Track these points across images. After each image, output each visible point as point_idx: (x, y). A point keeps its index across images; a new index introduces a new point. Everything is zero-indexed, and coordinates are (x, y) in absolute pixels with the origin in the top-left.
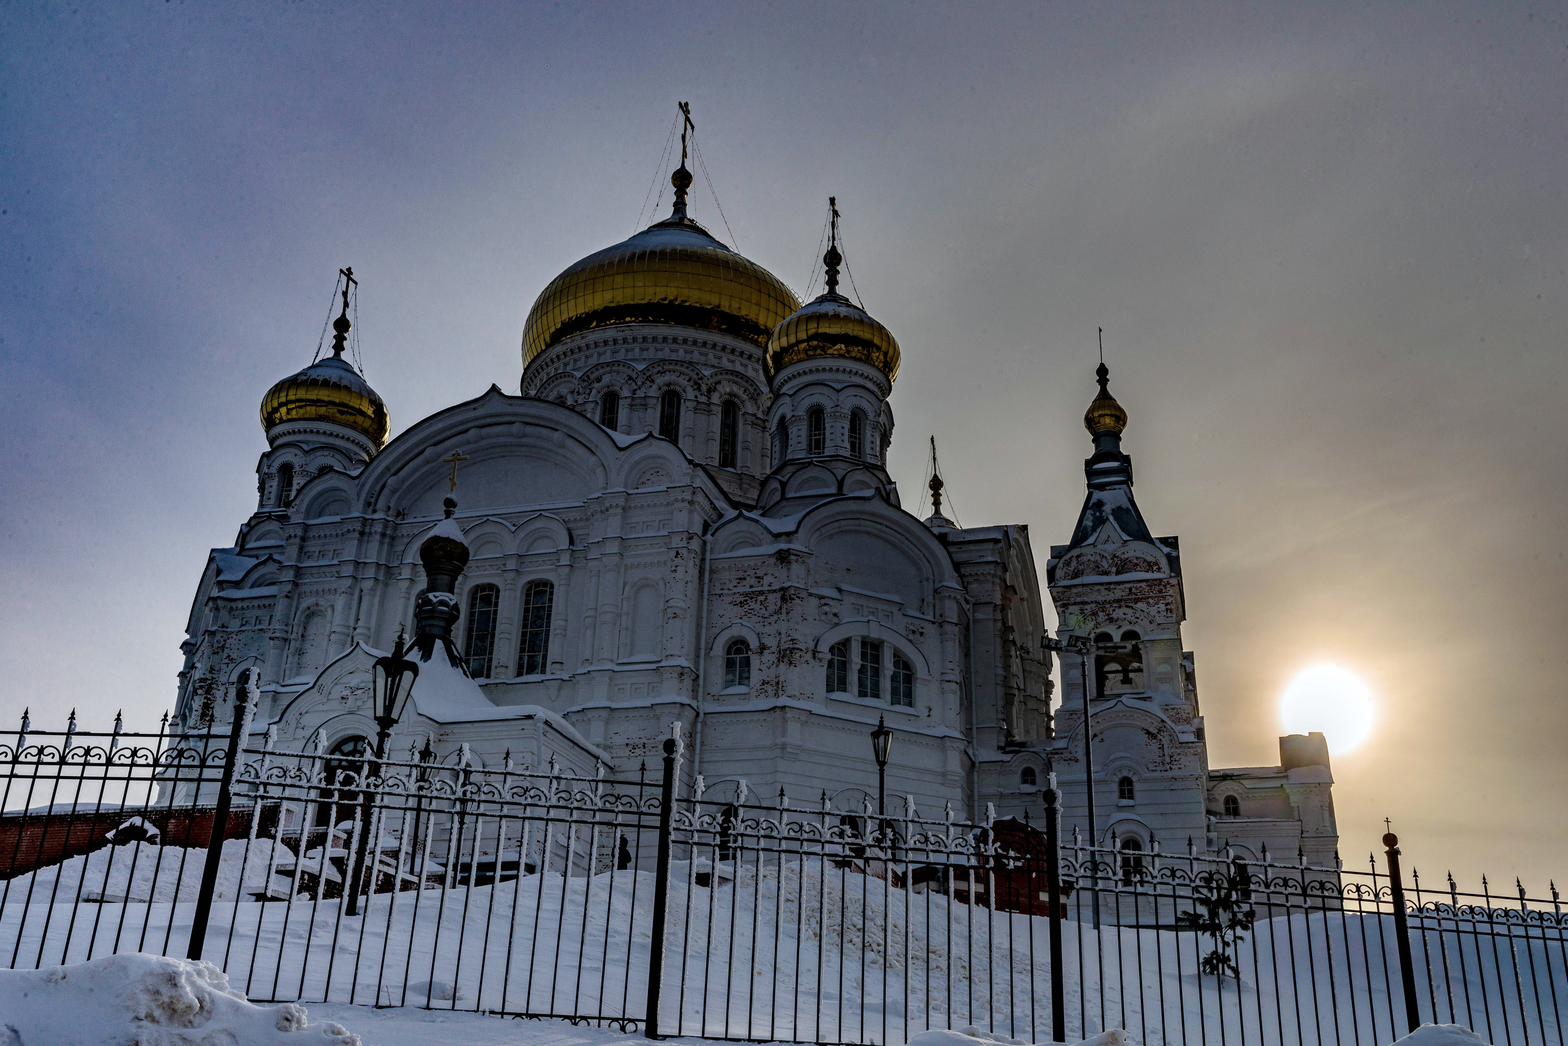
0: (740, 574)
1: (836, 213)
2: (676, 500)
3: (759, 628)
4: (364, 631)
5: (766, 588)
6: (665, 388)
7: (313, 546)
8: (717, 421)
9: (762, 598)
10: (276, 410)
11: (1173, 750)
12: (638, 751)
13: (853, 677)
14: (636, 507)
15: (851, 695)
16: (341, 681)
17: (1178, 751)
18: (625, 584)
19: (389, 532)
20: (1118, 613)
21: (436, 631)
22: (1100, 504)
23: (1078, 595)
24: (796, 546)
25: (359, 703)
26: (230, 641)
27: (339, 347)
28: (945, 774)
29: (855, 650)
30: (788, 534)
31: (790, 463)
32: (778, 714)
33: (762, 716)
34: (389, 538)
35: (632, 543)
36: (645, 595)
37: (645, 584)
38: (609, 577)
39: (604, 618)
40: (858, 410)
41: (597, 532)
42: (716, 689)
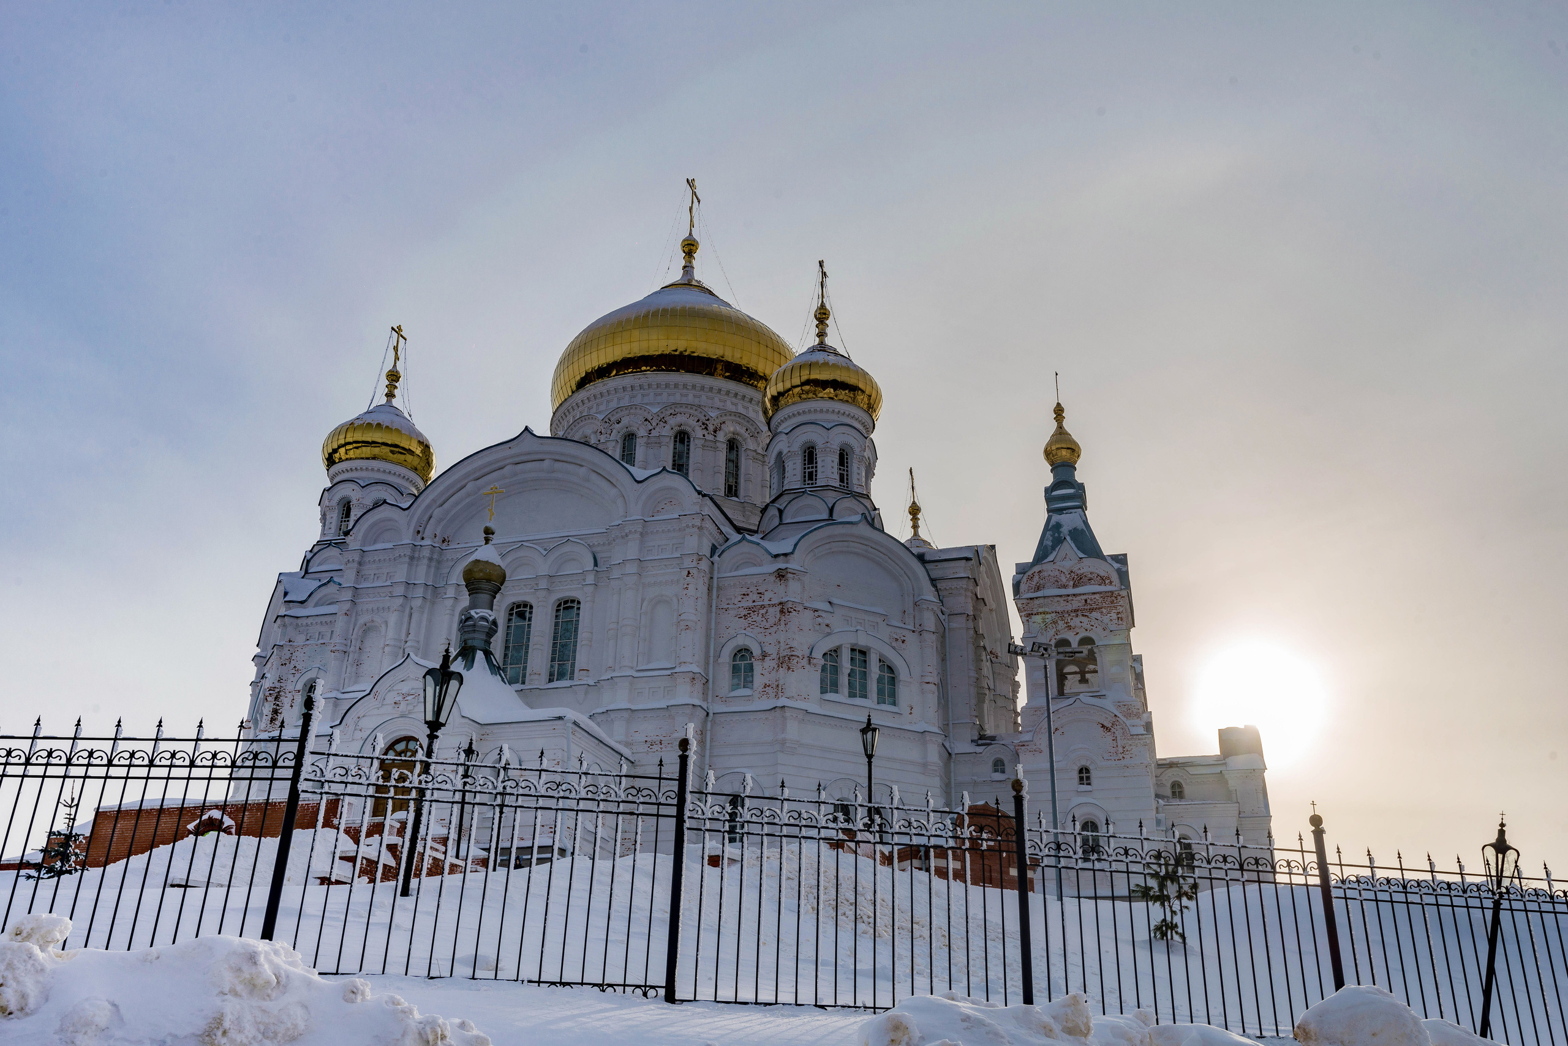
0: (744, 591)
1: (824, 274)
2: (688, 526)
3: (761, 638)
4: (415, 644)
5: (766, 602)
6: (677, 429)
7: (369, 570)
8: (722, 455)
9: (763, 611)
10: (335, 451)
11: (1125, 741)
12: (655, 748)
13: (844, 680)
14: (652, 533)
15: (842, 696)
16: (394, 688)
17: (1130, 742)
18: (643, 600)
19: (435, 556)
20: (1075, 622)
21: (476, 643)
22: (1058, 526)
24: (793, 564)
25: (410, 707)
26: (297, 653)
27: (390, 395)
28: (925, 765)
29: (845, 656)
30: (785, 555)
31: (786, 492)
32: (778, 713)
33: (765, 715)
34: (436, 562)
35: (649, 564)
36: (662, 609)
37: (660, 600)
38: (629, 594)
39: (624, 629)
40: (846, 446)
41: (617, 555)
42: (723, 692)
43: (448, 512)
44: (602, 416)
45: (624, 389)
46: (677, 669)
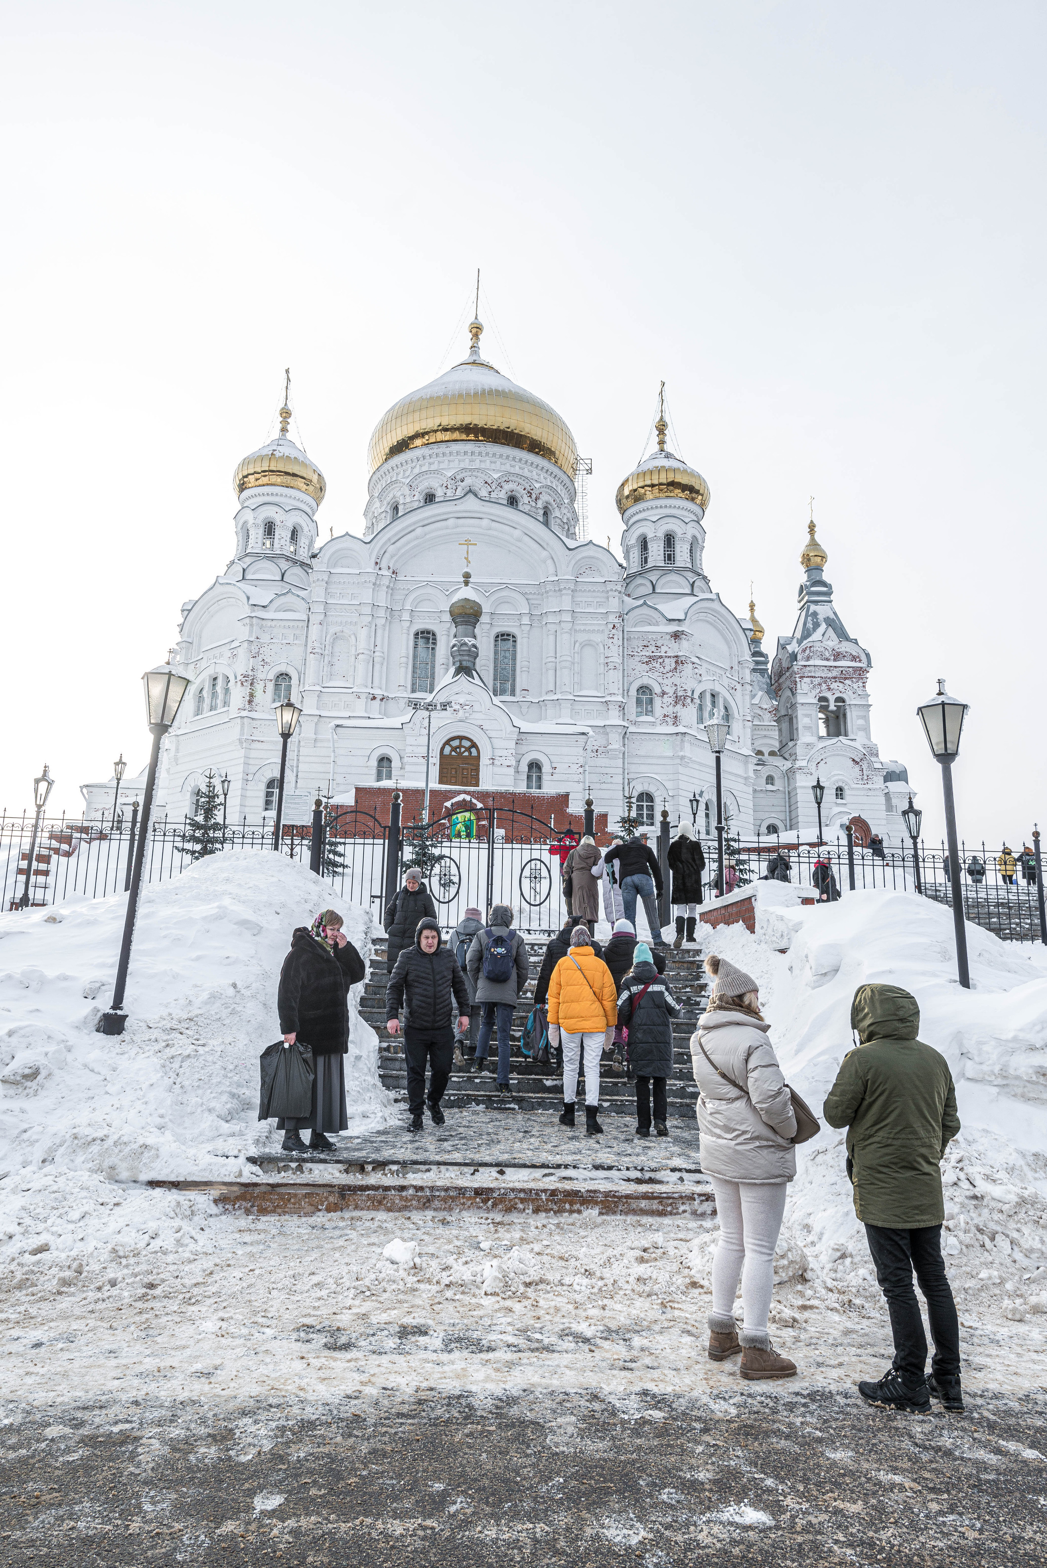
0: (645, 643)
2: (611, 590)
3: (660, 680)
4: (381, 655)
5: (664, 654)
7: (337, 589)
9: (661, 660)
13: (706, 715)
14: (582, 590)
16: (453, 699)
18: (576, 642)
19: (391, 585)
20: (833, 686)
22: (814, 613)
23: (810, 672)
24: (685, 629)
25: (469, 715)
27: (284, 430)
29: (708, 697)
30: (679, 621)
31: (655, 568)
32: (679, 737)
33: (666, 738)
34: (391, 589)
35: (579, 615)
36: (588, 651)
37: (588, 644)
38: (566, 636)
39: (564, 664)
40: (694, 537)
41: (552, 604)
42: (633, 717)
43: (399, 549)
44: (449, 474)
45: (465, 453)
46: (608, 698)
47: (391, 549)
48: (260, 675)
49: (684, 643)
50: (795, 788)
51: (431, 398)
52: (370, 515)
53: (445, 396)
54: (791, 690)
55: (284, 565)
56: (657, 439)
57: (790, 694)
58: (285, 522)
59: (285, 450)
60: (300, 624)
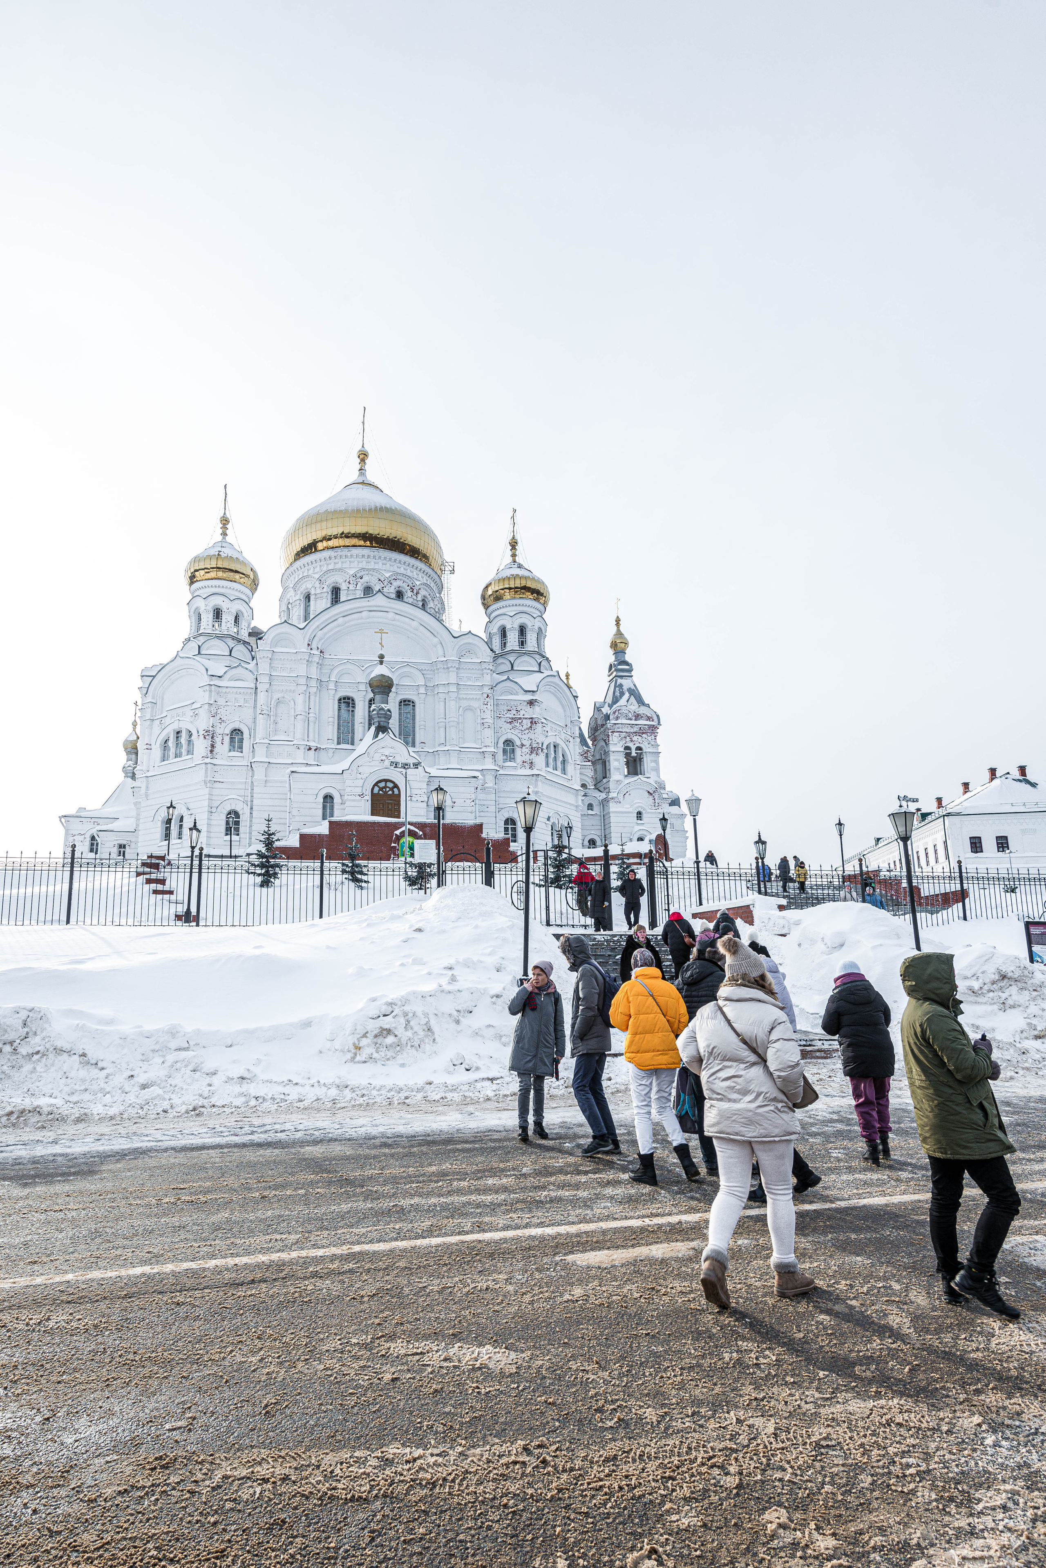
0: (509, 708)
2: (485, 668)
3: (519, 735)
4: (314, 716)
5: (523, 717)
7: (276, 664)
9: (520, 721)
13: (551, 761)
14: (462, 668)
15: (550, 769)
16: (378, 751)
17: (661, 802)
18: (460, 708)
19: (320, 662)
20: (635, 738)
21: (384, 725)
22: (621, 686)
23: (618, 728)
27: (224, 534)
28: (577, 806)
29: (552, 748)
30: (533, 691)
31: (513, 651)
32: (534, 778)
33: (525, 778)
34: (320, 665)
35: (462, 687)
36: (469, 714)
37: (469, 709)
38: (453, 703)
39: (452, 724)
40: (540, 628)
41: (441, 678)
42: (501, 763)
43: (325, 634)
44: (352, 572)
45: (363, 556)
46: (484, 749)
47: (320, 634)
48: (219, 731)
49: (537, 709)
50: (609, 813)
51: (335, 511)
52: (285, 601)
53: (346, 511)
54: (605, 741)
55: (231, 643)
56: (510, 553)
57: (603, 743)
58: (230, 609)
59: (226, 552)
60: (249, 691)
